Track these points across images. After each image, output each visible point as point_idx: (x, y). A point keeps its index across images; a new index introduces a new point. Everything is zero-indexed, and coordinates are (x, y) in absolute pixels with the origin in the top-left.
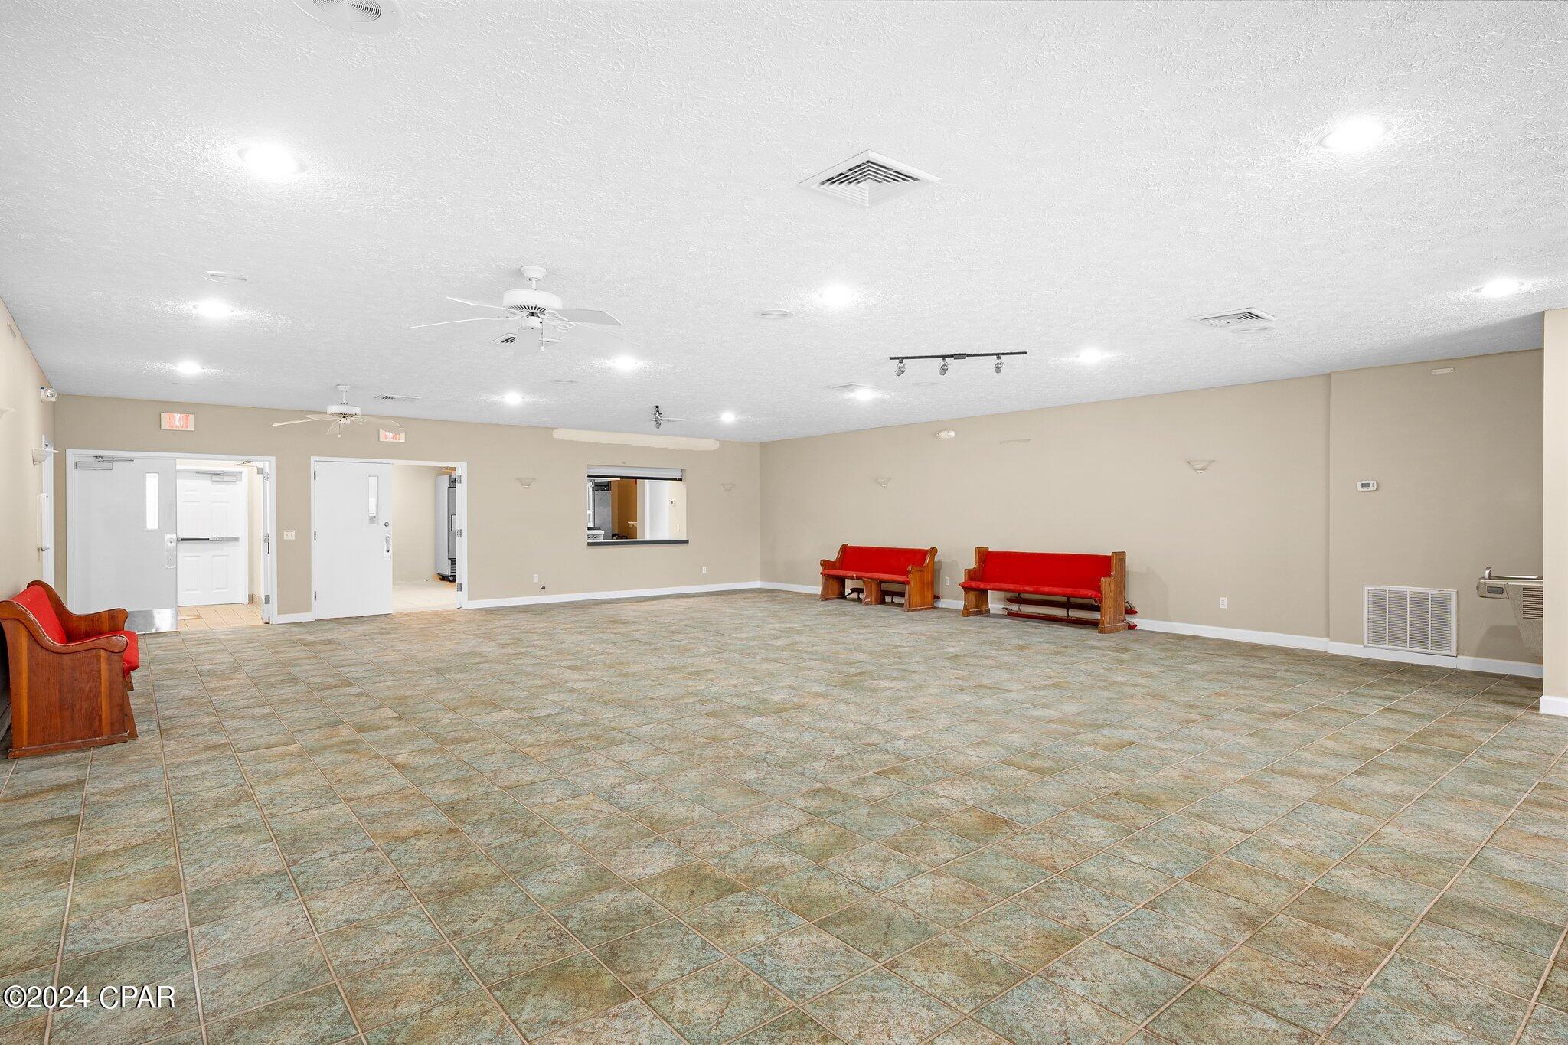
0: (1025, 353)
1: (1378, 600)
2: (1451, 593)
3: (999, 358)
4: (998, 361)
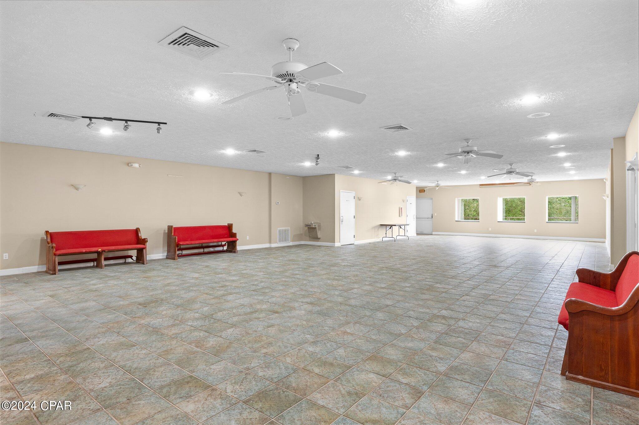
0: (166, 123)
1: (280, 231)
2: (289, 228)
3: (159, 125)
4: (159, 127)
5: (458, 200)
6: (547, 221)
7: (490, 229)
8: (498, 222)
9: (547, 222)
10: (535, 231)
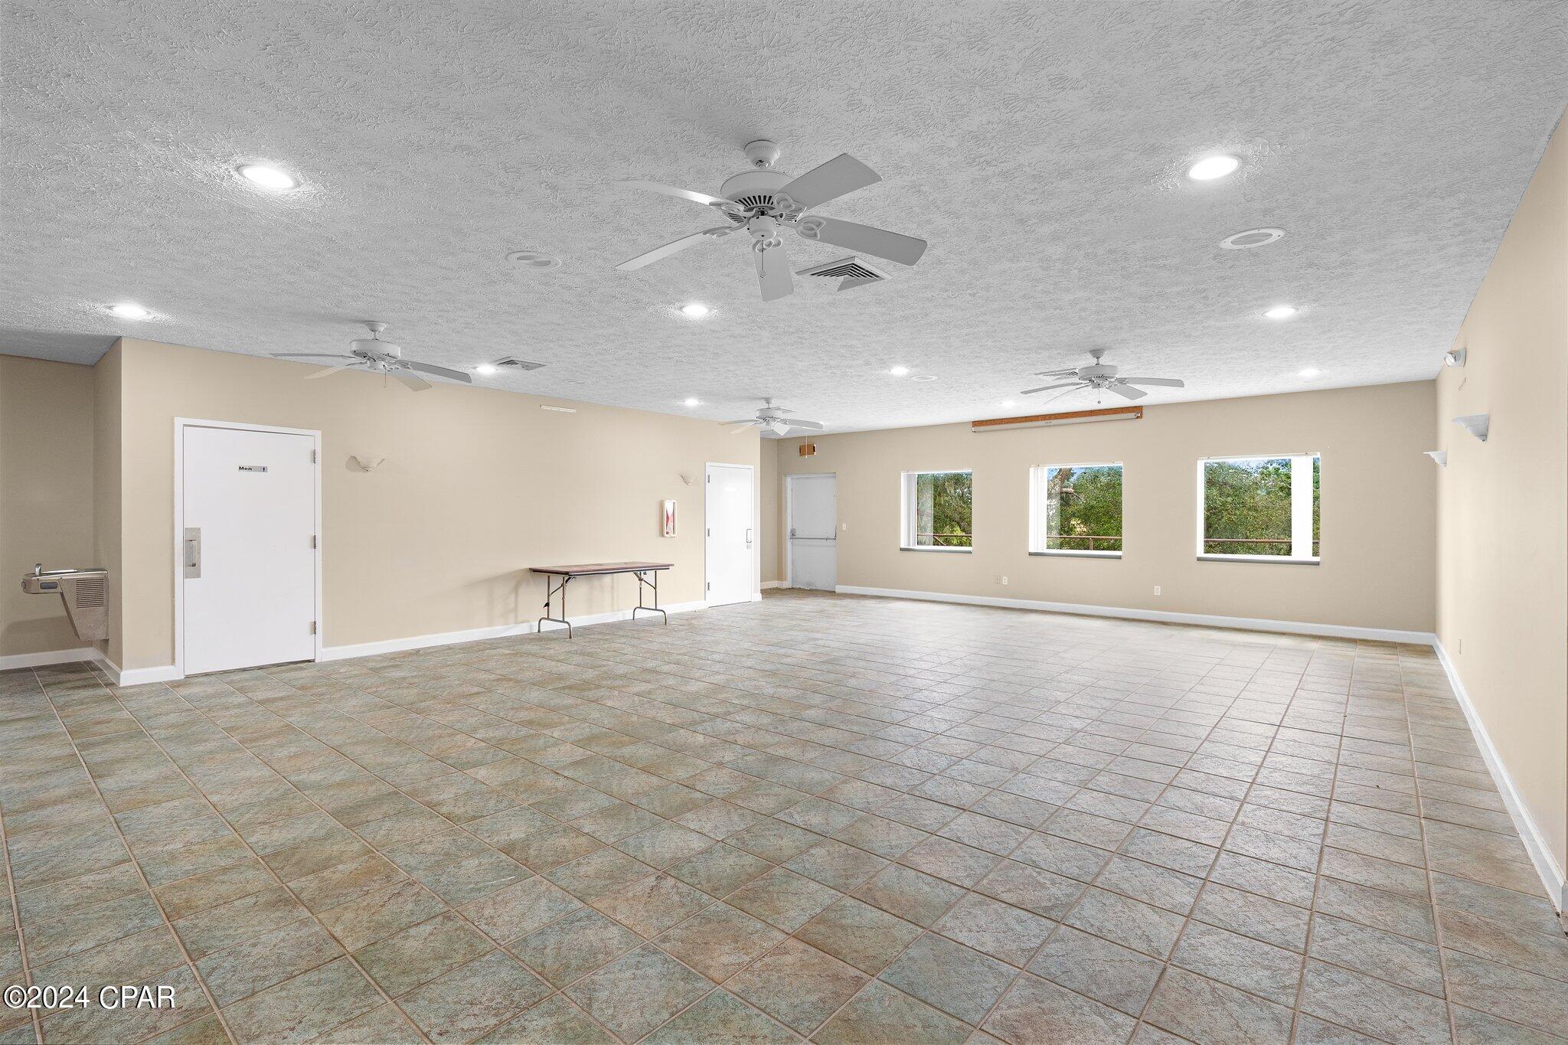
5: (909, 477)
6: (1200, 550)
7: (1005, 581)
8: (1030, 554)
9: (1199, 559)
10: (1157, 590)
